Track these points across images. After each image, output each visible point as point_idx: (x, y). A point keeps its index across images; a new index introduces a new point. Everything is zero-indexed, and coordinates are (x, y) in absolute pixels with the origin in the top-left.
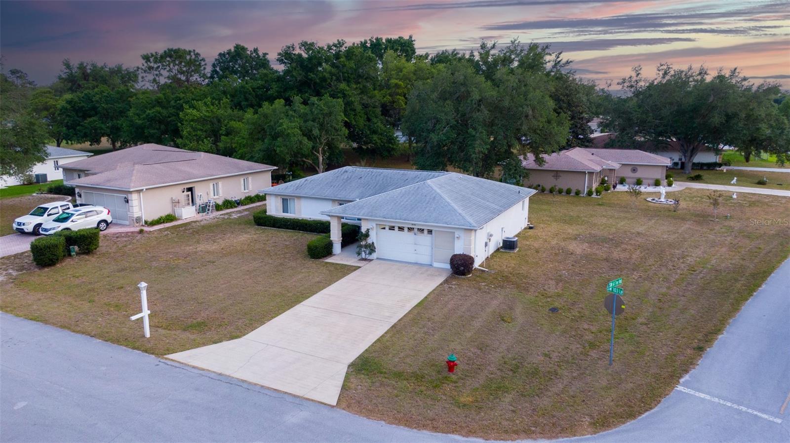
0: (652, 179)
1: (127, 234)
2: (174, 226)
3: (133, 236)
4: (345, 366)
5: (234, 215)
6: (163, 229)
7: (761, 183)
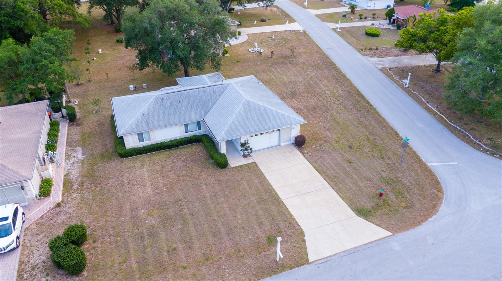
1: (50, 213)
2: (63, 186)
3: (60, 212)
4: (358, 217)
5: (75, 155)
6: (66, 194)
7: (263, 21)
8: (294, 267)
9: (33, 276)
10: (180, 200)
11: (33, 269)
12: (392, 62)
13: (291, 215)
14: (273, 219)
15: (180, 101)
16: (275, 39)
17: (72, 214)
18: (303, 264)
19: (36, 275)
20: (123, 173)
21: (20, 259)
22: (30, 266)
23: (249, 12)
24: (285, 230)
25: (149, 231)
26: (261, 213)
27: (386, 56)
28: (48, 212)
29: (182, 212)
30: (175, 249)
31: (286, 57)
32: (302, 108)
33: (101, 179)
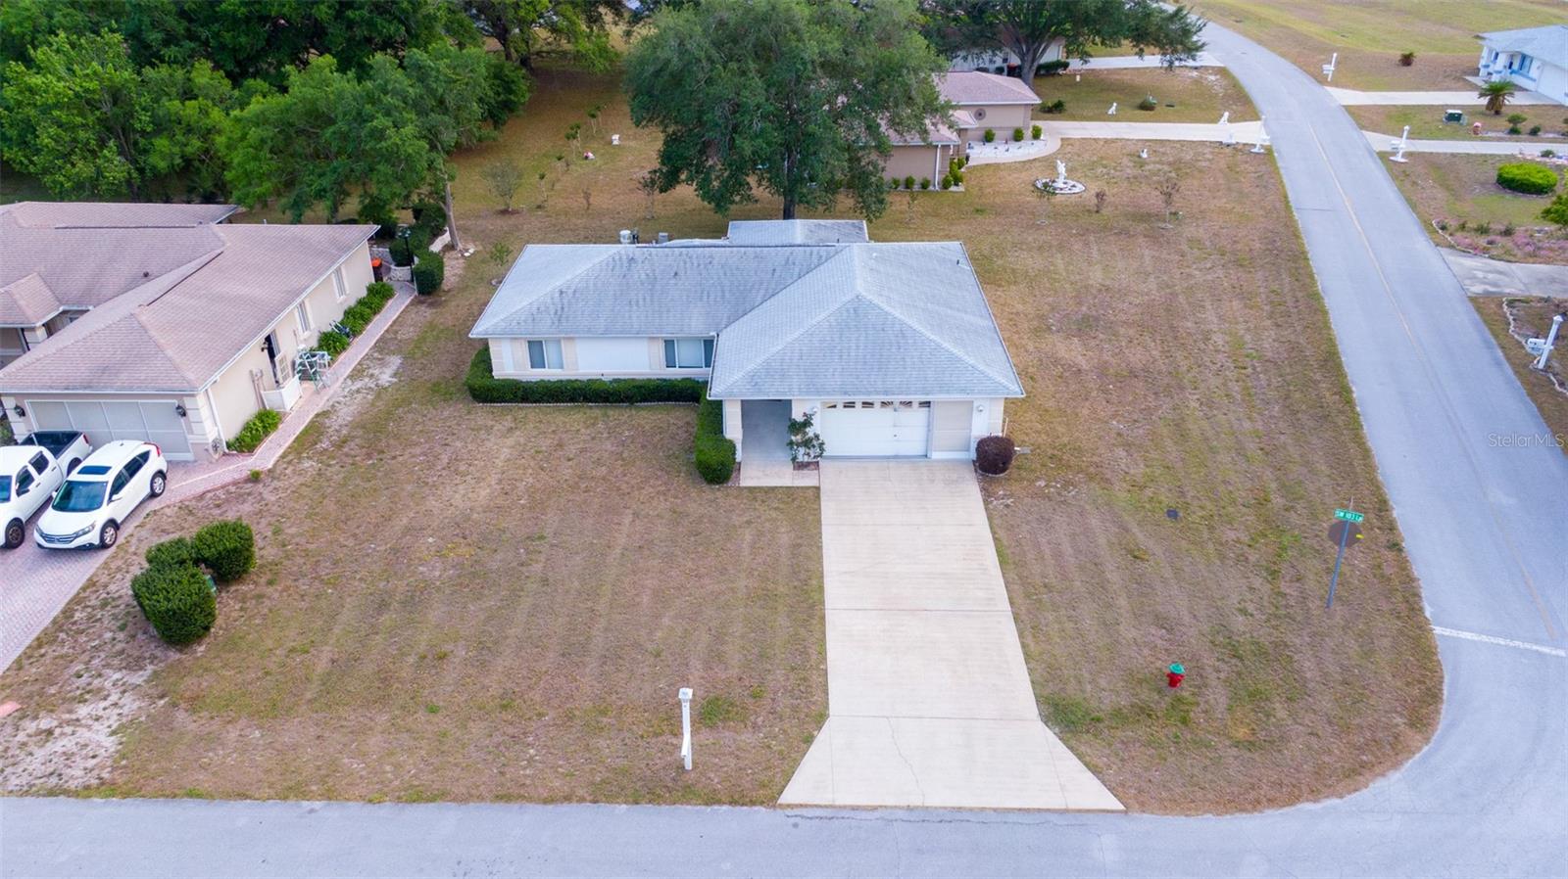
0: (1008, 128)
1: (227, 491)
2: (297, 438)
3: (249, 494)
4: (1041, 725)
5: (376, 372)
6: (290, 457)
7: (1146, 107)
8: (720, 802)
9: (93, 619)
10: (542, 538)
11: (104, 604)
12: (1540, 280)
13: (824, 659)
14: (761, 656)
15: (676, 274)
16: (1148, 161)
17: (269, 507)
18: (753, 803)
19: (100, 619)
20: (454, 437)
21: (95, 574)
22: (104, 595)
23: (1118, 77)
24: (775, 693)
25: (410, 594)
26: (737, 629)
27: (1531, 260)
28: (223, 487)
29: (524, 569)
30: (442, 657)
31: (1145, 217)
32: (1085, 366)
33: (392, 442)
